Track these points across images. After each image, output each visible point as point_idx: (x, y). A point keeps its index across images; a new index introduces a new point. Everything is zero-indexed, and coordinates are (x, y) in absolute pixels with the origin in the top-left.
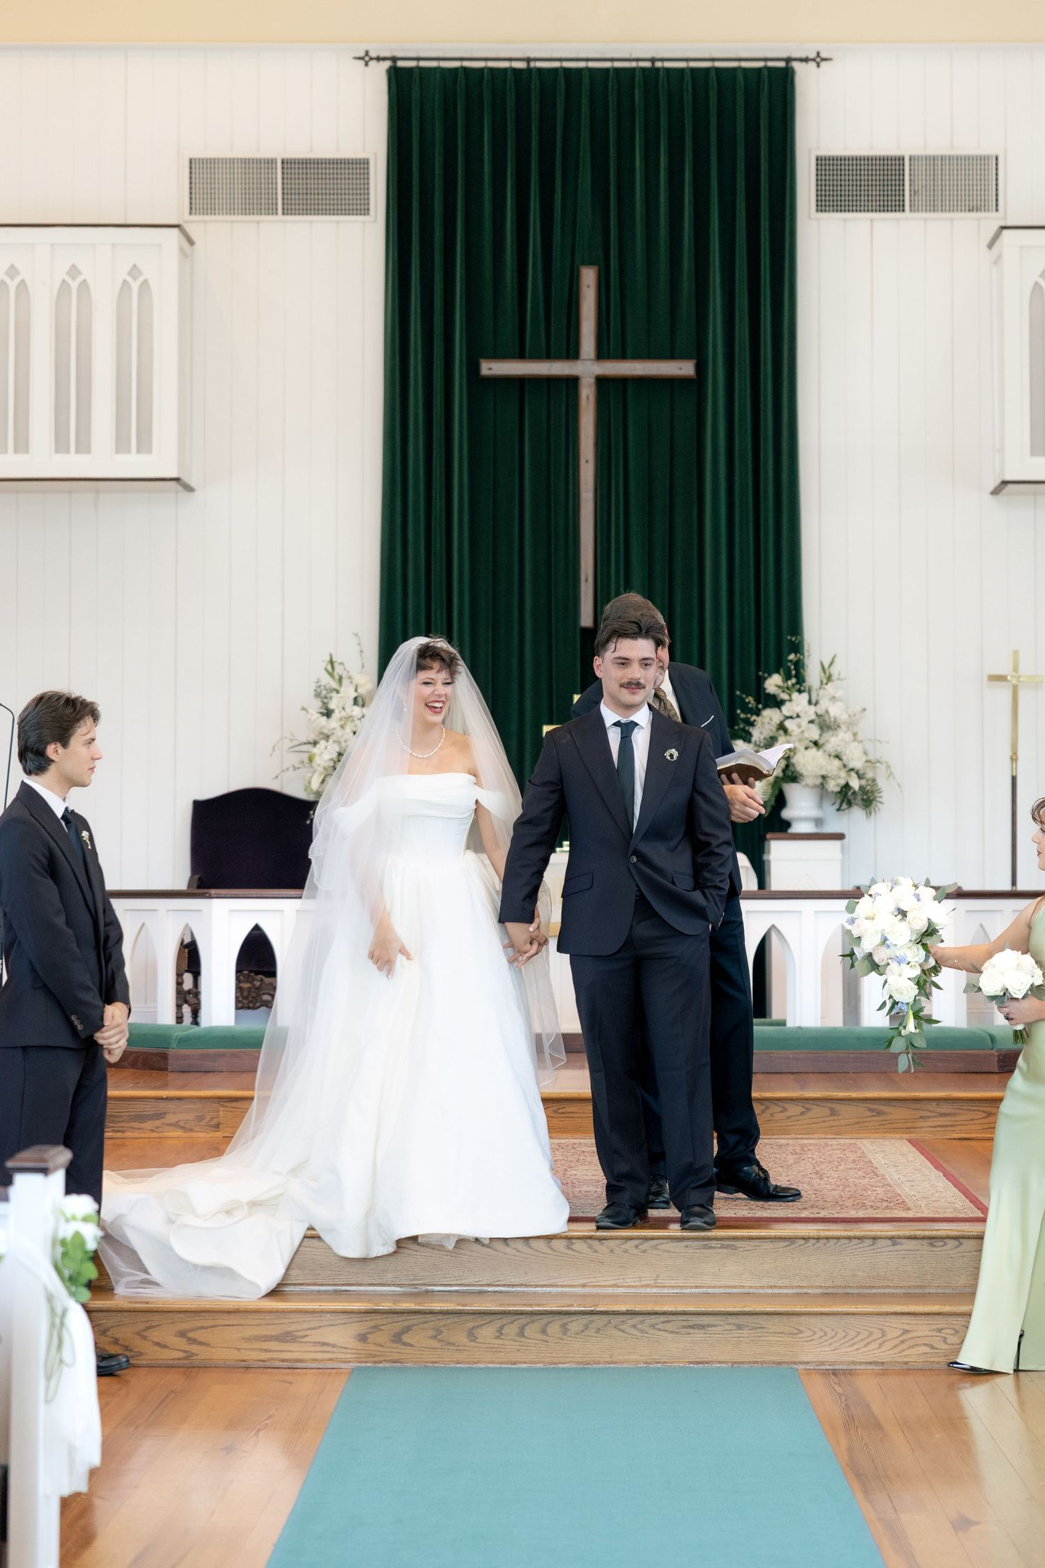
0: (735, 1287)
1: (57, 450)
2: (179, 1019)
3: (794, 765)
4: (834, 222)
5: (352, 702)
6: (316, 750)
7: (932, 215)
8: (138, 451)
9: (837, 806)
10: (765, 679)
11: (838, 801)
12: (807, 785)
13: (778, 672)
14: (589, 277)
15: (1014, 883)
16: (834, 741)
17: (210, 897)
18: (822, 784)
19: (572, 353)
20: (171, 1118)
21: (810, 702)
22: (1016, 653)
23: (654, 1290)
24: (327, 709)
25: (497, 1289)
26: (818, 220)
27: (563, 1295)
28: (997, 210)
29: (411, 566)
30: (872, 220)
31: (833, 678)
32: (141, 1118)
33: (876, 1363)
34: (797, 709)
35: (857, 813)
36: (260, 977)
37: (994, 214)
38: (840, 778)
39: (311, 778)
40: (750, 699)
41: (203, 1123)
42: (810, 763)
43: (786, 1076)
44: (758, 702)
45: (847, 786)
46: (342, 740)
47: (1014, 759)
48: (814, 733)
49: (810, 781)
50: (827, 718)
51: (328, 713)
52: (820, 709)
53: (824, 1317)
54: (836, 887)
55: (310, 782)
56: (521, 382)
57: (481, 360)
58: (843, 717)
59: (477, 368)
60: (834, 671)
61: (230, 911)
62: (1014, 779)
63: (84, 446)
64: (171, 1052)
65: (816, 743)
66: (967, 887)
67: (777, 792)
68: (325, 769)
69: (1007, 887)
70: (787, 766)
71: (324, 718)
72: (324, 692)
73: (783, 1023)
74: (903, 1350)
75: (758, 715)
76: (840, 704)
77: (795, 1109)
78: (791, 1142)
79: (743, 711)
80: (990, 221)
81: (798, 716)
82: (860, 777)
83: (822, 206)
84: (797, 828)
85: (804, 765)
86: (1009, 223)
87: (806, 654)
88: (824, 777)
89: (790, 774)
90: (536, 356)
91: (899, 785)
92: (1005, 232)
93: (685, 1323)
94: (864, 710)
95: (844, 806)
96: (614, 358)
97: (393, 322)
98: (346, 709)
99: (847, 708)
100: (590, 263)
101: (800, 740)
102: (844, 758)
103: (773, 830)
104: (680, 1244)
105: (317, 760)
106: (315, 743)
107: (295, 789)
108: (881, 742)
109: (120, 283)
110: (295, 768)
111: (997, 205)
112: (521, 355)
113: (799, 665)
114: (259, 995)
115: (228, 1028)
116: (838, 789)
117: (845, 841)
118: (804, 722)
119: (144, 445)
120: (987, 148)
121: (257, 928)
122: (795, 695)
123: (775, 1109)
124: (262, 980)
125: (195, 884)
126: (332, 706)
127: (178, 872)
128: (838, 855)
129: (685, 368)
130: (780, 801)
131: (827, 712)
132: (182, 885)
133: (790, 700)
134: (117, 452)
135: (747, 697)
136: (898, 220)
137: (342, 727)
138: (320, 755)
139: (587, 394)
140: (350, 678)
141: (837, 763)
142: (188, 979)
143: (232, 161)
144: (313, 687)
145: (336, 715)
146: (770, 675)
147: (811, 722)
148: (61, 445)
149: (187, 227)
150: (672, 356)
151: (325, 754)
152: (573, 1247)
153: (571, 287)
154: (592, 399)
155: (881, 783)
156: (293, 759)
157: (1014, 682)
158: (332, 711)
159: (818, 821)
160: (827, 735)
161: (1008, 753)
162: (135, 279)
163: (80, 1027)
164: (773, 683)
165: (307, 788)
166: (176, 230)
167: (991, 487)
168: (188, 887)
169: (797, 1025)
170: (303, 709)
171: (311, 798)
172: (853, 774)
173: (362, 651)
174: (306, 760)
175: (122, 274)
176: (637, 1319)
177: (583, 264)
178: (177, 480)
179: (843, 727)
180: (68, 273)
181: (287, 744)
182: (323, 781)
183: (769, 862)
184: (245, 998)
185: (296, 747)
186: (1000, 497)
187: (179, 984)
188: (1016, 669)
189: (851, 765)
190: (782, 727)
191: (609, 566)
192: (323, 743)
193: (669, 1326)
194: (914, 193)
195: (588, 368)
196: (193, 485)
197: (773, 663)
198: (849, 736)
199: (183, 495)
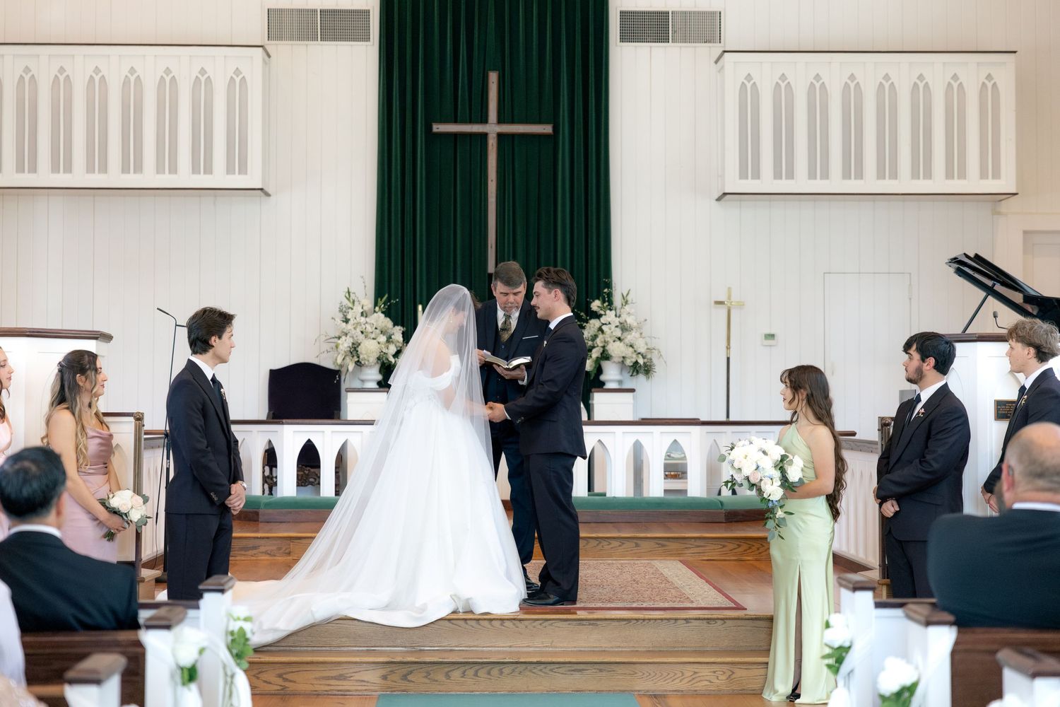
0: (596, 647)
1: (193, 173)
2: (264, 493)
3: (607, 351)
4: (629, 47)
5: (360, 315)
6: (340, 342)
7: (684, 44)
8: (239, 173)
9: (631, 374)
10: (591, 302)
11: (632, 371)
12: (614, 362)
13: (599, 299)
14: (493, 77)
15: (728, 416)
16: (629, 337)
17: (283, 424)
18: (623, 361)
19: (484, 120)
20: (262, 549)
21: (616, 316)
22: (729, 289)
23: (551, 649)
24: (346, 319)
25: (461, 649)
26: (621, 47)
27: (499, 652)
28: (720, 42)
30: (651, 47)
31: (629, 302)
32: (246, 549)
33: (678, 691)
34: (609, 320)
35: (641, 377)
36: (308, 468)
37: (718, 44)
38: (632, 358)
39: (337, 357)
40: (582, 314)
41: (281, 552)
42: (616, 349)
43: (607, 524)
44: (587, 316)
45: (636, 362)
46: (355, 336)
47: (728, 348)
48: (618, 333)
49: (616, 359)
50: (625, 324)
51: (347, 321)
52: (622, 320)
53: (649, 665)
54: (631, 419)
55: (336, 360)
56: (455, 136)
57: (433, 124)
58: (635, 324)
59: (431, 128)
60: (629, 298)
61: (294, 432)
62: (728, 359)
63: (209, 170)
64: (261, 511)
65: (619, 339)
66: (703, 419)
67: (598, 366)
68: (345, 352)
69: (724, 419)
70: (604, 351)
71: (345, 324)
72: (344, 309)
73: (604, 495)
74: (694, 683)
75: (587, 323)
76: (632, 317)
77: (615, 543)
78: (614, 562)
79: (579, 321)
80: (716, 49)
81: (610, 323)
82: (644, 357)
83: (623, 39)
84: (609, 386)
85: (613, 351)
86: (726, 50)
87: (613, 289)
88: (624, 357)
89: (605, 356)
90: (464, 122)
91: (665, 362)
92: (726, 54)
93: (570, 668)
94: (646, 320)
95: (635, 374)
96: (508, 123)
97: (383, 102)
98: (358, 319)
99: (636, 319)
100: (494, 70)
101: (611, 337)
102: (635, 347)
103: (595, 387)
104: (565, 623)
105: (341, 347)
106: (339, 338)
107: (328, 363)
108: (655, 338)
109: (229, 78)
110: (328, 352)
111: (720, 39)
112: (456, 121)
113: (610, 295)
114: (307, 478)
115: (293, 498)
116: (632, 364)
117: (635, 393)
118: (613, 327)
119: (243, 170)
120: (715, 7)
121: (309, 441)
122: (608, 312)
123: (605, 543)
124: (309, 470)
125: (271, 415)
126: (349, 317)
127: (261, 411)
128: (632, 401)
129: (547, 129)
130: (599, 370)
131: (626, 321)
132: (264, 417)
133: (605, 315)
134: (227, 174)
135: (581, 312)
136: (665, 47)
137: (355, 328)
138: (342, 344)
139: (492, 143)
140: (359, 301)
141: (631, 349)
142: (267, 468)
143: (292, 10)
144: (338, 306)
145: (351, 322)
146: (594, 301)
147: (617, 327)
148: (195, 170)
149: (266, 47)
150: (540, 122)
151: (345, 344)
152: (505, 624)
153: (483, 84)
154: (495, 145)
155: (655, 361)
156: (326, 346)
157: (729, 305)
158: (349, 320)
159: (620, 382)
160: (626, 334)
161: (724, 344)
162: (238, 76)
163: (216, 499)
164: (596, 305)
165: (334, 362)
166: (261, 49)
167: (716, 197)
168: (268, 418)
169: (613, 496)
170: (333, 318)
171: (337, 368)
172: (640, 356)
173: (365, 287)
174: (334, 347)
175: (230, 73)
176: (543, 666)
177: (490, 70)
178: (262, 189)
179: (634, 329)
180: (200, 72)
181: (323, 338)
182: (344, 359)
183: (593, 404)
184: (301, 480)
185: (328, 340)
186: (722, 202)
187: (263, 472)
188: (729, 297)
189: (639, 351)
190: (600, 329)
191: (504, 239)
192: (344, 338)
193: (560, 670)
194: (674, 32)
195: (492, 128)
196: (270, 193)
197: (595, 294)
198: (637, 335)
199: (264, 198)
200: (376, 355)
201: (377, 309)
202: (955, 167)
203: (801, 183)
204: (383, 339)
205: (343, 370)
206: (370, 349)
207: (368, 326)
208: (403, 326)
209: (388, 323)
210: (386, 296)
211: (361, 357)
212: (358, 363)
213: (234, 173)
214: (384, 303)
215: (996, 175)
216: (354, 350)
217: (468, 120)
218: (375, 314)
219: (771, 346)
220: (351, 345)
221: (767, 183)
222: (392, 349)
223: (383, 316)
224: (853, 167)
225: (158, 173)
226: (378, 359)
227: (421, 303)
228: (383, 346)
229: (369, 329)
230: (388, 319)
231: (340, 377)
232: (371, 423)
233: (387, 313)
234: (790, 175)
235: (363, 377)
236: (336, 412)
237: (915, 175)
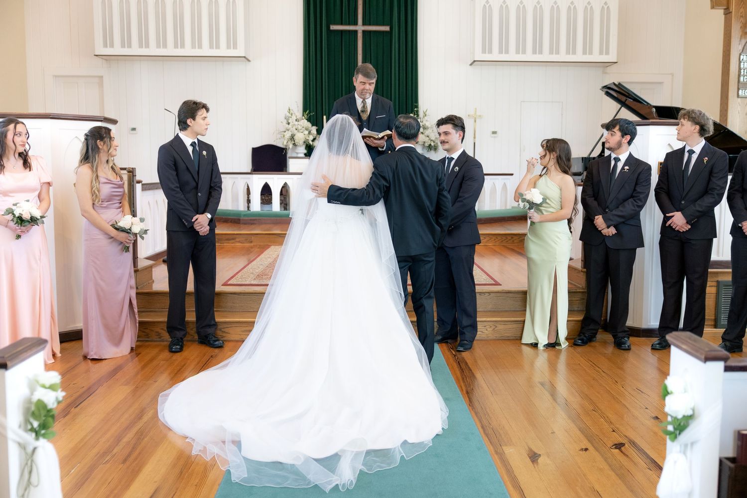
2: (248, 207)
5: (295, 120)
6: (285, 134)
8: (233, 49)
14: (360, 2)
16: (427, 132)
17: (256, 174)
18: (424, 145)
19: (356, 23)
22: (476, 109)
29: (311, 82)
31: (427, 115)
35: (433, 152)
38: (428, 142)
39: (284, 141)
45: (430, 145)
46: (292, 131)
47: (475, 138)
49: (420, 143)
50: (425, 126)
51: (289, 124)
56: (342, 32)
57: (330, 25)
58: (429, 126)
59: (330, 28)
60: (427, 113)
61: (259, 178)
62: (475, 143)
63: (218, 47)
64: (242, 218)
68: (288, 139)
71: (287, 125)
72: (287, 118)
76: (428, 122)
82: (434, 142)
87: (419, 108)
88: (424, 142)
90: (346, 24)
95: (429, 150)
96: (367, 25)
97: (306, 14)
98: (294, 123)
99: (430, 123)
102: (430, 137)
105: (285, 136)
106: (285, 132)
107: (280, 145)
110: (280, 139)
112: (342, 24)
113: (417, 111)
115: (259, 212)
116: (428, 146)
119: (235, 47)
121: (266, 183)
125: (253, 170)
126: (289, 122)
127: (248, 167)
129: (387, 28)
131: (425, 124)
132: (249, 171)
134: (227, 49)
137: (293, 127)
139: (360, 35)
140: (295, 114)
141: (428, 138)
144: (284, 116)
145: (291, 124)
148: (211, 47)
150: (383, 25)
151: (288, 135)
153: (355, 4)
154: (361, 37)
156: (279, 136)
157: (475, 116)
163: (186, 224)
165: (283, 144)
167: (470, 63)
168: (251, 171)
170: (282, 122)
171: (284, 147)
172: (432, 141)
173: (298, 107)
174: (283, 136)
178: (245, 57)
179: (429, 129)
181: (277, 132)
182: (287, 142)
184: (263, 202)
185: (280, 133)
186: (473, 66)
188: (476, 113)
189: (431, 139)
192: (287, 132)
195: (360, 28)
196: (250, 59)
197: (410, 111)
198: (431, 131)
199: (247, 62)
200: (303, 140)
201: (303, 117)
202: (588, 50)
203: (512, 56)
204: (307, 132)
205: (287, 148)
206: (300, 137)
207: (299, 126)
208: (317, 126)
209: (309, 124)
210: (308, 111)
211: (296, 141)
212: (294, 144)
213: (231, 49)
214: (307, 115)
215: (607, 53)
216: (292, 138)
217: (348, 23)
218: (302, 121)
219: (495, 137)
220: (290, 135)
221: (495, 56)
222: (311, 138)
223: (306, 121)
224: (538, 48)
225: (192, 48)
226: (304, 142)
227: (325, 115)
228: (306, 136)
229: (300, 128)
230: (309, 123)
231: (286, 151)
232: (300, 174)
233: (309, 120)
234: (507, 52)
235: (297, 151)
236: (284, 169)
237: (568, 52)
